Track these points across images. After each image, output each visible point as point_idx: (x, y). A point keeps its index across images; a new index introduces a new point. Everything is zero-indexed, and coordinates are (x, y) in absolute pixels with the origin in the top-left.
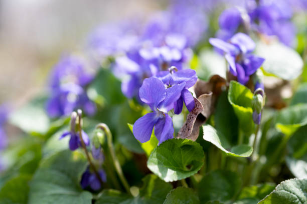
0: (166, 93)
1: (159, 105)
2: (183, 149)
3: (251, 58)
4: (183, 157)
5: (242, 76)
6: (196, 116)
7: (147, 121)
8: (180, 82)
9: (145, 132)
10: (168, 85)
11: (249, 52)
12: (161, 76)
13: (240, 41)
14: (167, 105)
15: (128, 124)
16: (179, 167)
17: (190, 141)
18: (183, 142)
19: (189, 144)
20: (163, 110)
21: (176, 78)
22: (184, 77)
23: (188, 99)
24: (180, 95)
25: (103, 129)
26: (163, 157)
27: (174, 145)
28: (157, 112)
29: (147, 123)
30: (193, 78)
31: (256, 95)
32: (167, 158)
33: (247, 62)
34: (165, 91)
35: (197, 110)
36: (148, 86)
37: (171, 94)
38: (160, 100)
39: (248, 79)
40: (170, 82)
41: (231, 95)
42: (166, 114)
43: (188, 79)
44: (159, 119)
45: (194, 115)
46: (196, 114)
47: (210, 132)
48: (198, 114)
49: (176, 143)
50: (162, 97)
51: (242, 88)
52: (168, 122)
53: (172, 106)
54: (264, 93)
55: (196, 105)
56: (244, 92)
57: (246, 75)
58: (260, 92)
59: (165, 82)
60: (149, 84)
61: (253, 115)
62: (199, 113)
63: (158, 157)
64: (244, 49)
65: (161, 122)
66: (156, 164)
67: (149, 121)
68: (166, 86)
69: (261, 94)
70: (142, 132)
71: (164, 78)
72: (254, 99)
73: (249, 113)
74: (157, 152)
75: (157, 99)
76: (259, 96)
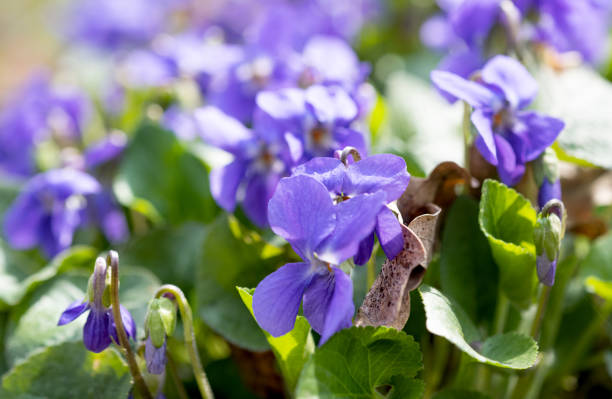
0: (334, 217)
1: (320, 247)
2: (373, 350)
3: (528, 119)
4: (370, 367)
5: (510, 164)
6: (409, 272)
7: (288, 282)
8: (369, 188)
9: (283, 311)
10: (338, 194)
11: (524, 103)
12: (321, 170)
13: (503, 76)
14: (339, 246)
15: (239, 289)
16: (361, 392)
17: (391, 331)
18: (376, 334)
19: (388, 337)
20: (330, 258)
21: (357, 178)
22: (378, 174)
23: (387, 230)
24: (373, 224)
25: (171, 297)
26: (329, 374)
27: (354, 341)
28: (313, 262)
29: (288, 287)
30: (398, 179)
31: (544, 216)
32: (338, 374)
33: (519, 128)
34: (333, 210)
35: (409, 257)
36: (289, 195)
37: (348, 218)
38: (322, 233)
39: (521, 169)
40: (343, 188)
41: (485, 214)
42: (336, 268)
43: (388, 180)
44: (316, 278)
45: (402, 269)
46: (407, 266)
47: (439, 308)
48: (411, 268)
49: (357, 337)
50: (325, 225)
51: (510, 196)
52: (342, 288)
53: (353, 250)
54: (563, 210)
55: (408, 244)
56: (516, 207)
57: (518, 161)
58: (555, 209)
59: (330, 185)
60: (291, 192)
61: (537, 262)
62: (415, 265)
63: (319, 376)
64: (513, 98)
65: (320, 285)
66: (312, 393)
67: (291, 284)
68: (333, 196)
69: (558, 214)
70: (274, 310)
71: (327, 175)
72: (540, 226)
73: (527, 257)
74: (317, 362)
75: (312, 229)
76: (553, 218)
